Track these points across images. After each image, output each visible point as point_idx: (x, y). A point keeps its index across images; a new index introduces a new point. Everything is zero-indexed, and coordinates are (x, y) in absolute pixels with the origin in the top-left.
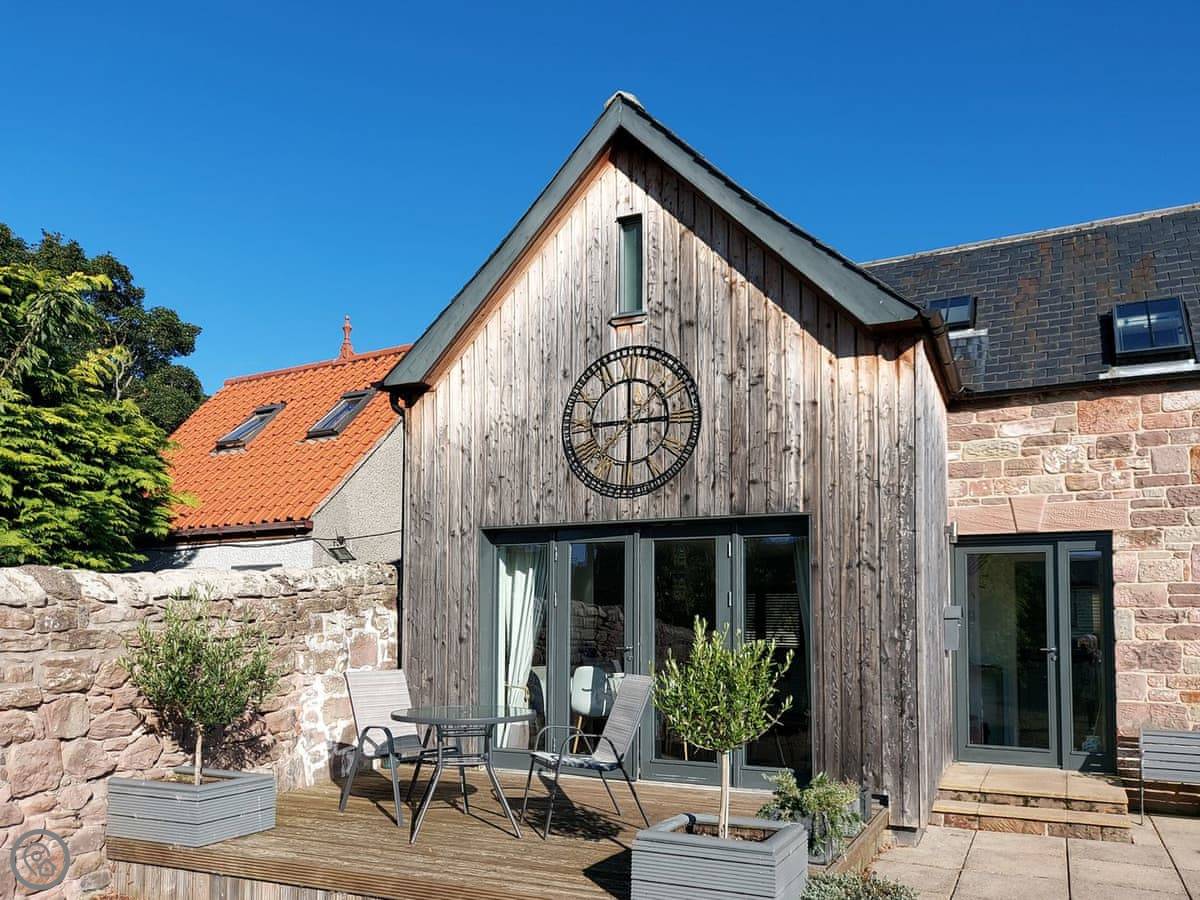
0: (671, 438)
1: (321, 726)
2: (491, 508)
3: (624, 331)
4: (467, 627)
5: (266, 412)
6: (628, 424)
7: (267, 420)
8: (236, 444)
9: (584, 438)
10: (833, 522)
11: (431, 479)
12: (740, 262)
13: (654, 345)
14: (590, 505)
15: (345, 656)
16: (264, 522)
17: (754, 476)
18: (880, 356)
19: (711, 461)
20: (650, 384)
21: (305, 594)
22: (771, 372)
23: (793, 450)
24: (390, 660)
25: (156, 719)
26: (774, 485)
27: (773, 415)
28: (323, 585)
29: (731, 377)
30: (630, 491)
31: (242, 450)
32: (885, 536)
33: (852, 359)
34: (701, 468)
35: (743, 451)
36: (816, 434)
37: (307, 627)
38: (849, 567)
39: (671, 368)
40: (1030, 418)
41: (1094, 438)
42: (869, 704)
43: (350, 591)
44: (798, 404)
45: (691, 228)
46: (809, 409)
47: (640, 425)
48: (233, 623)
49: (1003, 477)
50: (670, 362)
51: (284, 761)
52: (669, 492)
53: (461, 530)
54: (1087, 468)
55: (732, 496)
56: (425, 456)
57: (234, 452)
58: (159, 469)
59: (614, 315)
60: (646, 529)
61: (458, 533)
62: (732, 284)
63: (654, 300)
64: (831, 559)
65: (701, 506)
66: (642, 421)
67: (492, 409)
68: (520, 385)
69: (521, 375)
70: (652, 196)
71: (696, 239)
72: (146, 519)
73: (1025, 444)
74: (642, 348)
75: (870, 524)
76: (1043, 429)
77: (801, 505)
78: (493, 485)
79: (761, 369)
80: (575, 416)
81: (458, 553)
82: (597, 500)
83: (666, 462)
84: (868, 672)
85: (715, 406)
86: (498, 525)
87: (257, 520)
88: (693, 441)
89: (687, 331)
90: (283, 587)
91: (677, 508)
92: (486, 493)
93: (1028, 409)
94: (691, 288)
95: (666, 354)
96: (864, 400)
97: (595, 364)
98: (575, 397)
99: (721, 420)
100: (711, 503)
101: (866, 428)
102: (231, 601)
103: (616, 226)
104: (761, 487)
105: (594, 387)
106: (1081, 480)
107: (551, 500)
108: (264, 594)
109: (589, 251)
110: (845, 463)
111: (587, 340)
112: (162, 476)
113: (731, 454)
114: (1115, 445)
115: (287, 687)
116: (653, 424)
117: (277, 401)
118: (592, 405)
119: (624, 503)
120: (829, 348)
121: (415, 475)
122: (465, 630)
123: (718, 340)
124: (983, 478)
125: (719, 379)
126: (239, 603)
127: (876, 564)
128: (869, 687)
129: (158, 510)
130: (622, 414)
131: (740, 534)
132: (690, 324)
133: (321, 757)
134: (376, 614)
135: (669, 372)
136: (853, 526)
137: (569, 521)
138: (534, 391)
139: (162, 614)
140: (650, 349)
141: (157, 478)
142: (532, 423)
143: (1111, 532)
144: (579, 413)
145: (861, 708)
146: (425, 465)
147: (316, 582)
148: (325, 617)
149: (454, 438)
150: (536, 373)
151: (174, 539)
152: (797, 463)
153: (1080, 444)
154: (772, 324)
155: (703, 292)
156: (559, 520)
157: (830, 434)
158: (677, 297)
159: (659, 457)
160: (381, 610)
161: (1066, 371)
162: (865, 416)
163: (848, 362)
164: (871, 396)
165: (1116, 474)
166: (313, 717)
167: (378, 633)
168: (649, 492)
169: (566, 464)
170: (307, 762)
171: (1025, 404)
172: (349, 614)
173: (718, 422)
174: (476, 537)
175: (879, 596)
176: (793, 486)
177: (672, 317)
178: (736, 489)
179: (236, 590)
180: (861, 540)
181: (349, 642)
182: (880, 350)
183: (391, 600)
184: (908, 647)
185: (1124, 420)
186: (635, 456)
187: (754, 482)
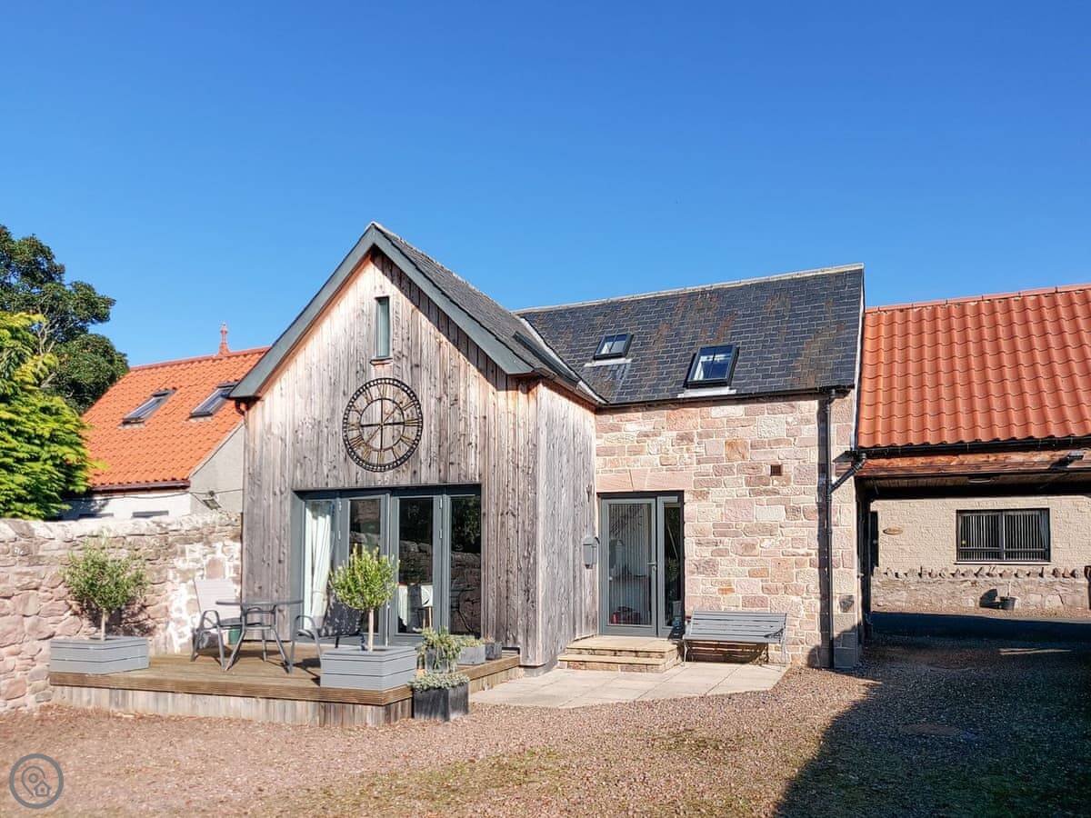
0: (406, 435)
1: (185, 616)
2: (299, 478)
3: (379, 368)
4: (284, 553)
5: (160, 395)
6: (381, 426)
7: (163, 401)
8: (137, 420)
9: (355, 434)
10: (494, 488)
11: (261, 458)
12: (445, 330)
13: (397, 378)
14: (359, 476)
15: (201, 573)
16: (156, 481)
17: (452, 460)
18: (520, 392)
19: (429, 450)
20: (394, 402)
21: (175, 533)
22: (462, 397)
23: (473, 444)
24: (235, 575)
25: (79, 607)
26: (463, 465)
27: (463, 422)
28: (186, 527)
29: (440, 399)
30: (383, 468)
31: (142, 426)
32: (521, 496)
33: (505, 392)
34: (423, 454)
35: (446, 445)
36: (486, 436)
37: (175, 554)
38: (502, 514)
39: (406, 392)
40: (641, 420)
41: (675, 433)
42: (511, 595)
43: (205, 531)
44: (476, 418)
45: (418, 307)
46: (482, 419)
47: (389, 426)
48: (126, 551)
49: (626, 456)
50: (406, 389)
51: (159, 636)
52: (404, 468)
53: (280, 491)
54: (671, 451)
55: (440, 471)
56: (257, 441)
57: (136, 426)
58: (79, 444)
59: (374, 357)
60: (394, 491)
61: (278, 492)
62: (440, 343)
63: (396, 350)
64: (493, 510)
65: (423, 478)
66: (390, 424)
67: (300, 413)
68: (316, 398)
69: (317, 392)
70: (395, 284)
71: (420, 314)
72: (70, 480)
73: (638, 436)
74: (390, 379)
75: (513, 490)
76: (648, 428)
77: (477, 477)
78: (300, 461)
79: (456, 396)
80: (350, 420)
81: (278, 505)
82: (363, 472)
83: (403, 449)
84: (511, 576)
85: (431, 417)
86: (303, 488)
87: (151, 479)
88: (419, 437)
89: (415, 369)
90: (158, 528)
91: (409, 480)
92: (295, 467)
93: (640, 414)
94: (417, 344)
95: (403, 384)
96: (511, 416)
97: (362, 388)
98: (350, 407)
99: (435, 425)
100: (428, 476)
101: (511, 433)
102: (124, 538)
103: (375, 302)
104: (456, 466)
105: (361, 402)
106: (667, 459)
107: (335, 472)
108: (146, 533)
109: (358, 316)
110: (500, 454)
111: (357, 372)
112: (81, 450)
113: (440, 446)
114: (685, 438)
115: (161, 591)
116: (396, 426)
117: (170, 387)
118: (361, 413)
119: (378, 475)
120: (493, 385)
121: (251, 454)
122: (282, 555)
123: (433, 377)
124: (616, 457)
125: (433, 401)
126: (129, 539)
127: (516, 513)
128: (511, 585)
129: (79, 473)
130: (378, 420)
131: (447, 494)
132: (417, 366)
133: (185, 636)
134: (224, 545)
135: (405, 394)
136: (504, 490)
137: (346, 486)
138: (325, 403)
139: (81, 546)
140: (394, 380)
141: (78, 451)
142: (324, 423)
143: (683, 491)
144: (353, 417)
145: (507, 597)
146: (258, 448)
147: (181, 525)
148: (187, 547)
149: (275, 431)
150: (327, 392)
151: (90, 493)
152: (475, 453)
153: (668, 436)
154: (462, 369)
155: (424, 347)
156: (340, 486)
157: (493, 436)
158: (410, 349)
159: (399, 447)
160: (228, 542)
161: (663, 390)
162: (511, 426)
163: (503, 393)
164: (514, 415)
165: (686, 455)
166: (179, 610)
167: (226, 558)
168: (393, 468)
169: (345, 450)
170: (175, 637)
171: (638, 411)
172: (205, 544)
173: (432, 427)
174: (289, 495)
175: (518, 532)
176: (473, 466)
177: (407, 361)
178: (442, 467)
179: (128, 531)
180: (508, 499)
181: (204, 564)
182: (519, 387)
183: (235, 537)
184: (532, 561)
185: (690, 423)
186: (385, 446)
187: (452, 463)
